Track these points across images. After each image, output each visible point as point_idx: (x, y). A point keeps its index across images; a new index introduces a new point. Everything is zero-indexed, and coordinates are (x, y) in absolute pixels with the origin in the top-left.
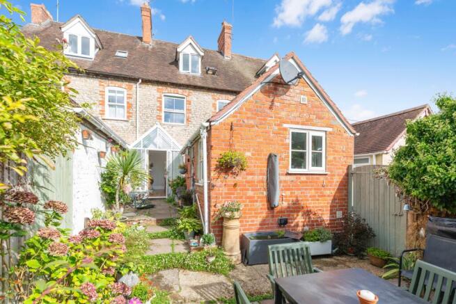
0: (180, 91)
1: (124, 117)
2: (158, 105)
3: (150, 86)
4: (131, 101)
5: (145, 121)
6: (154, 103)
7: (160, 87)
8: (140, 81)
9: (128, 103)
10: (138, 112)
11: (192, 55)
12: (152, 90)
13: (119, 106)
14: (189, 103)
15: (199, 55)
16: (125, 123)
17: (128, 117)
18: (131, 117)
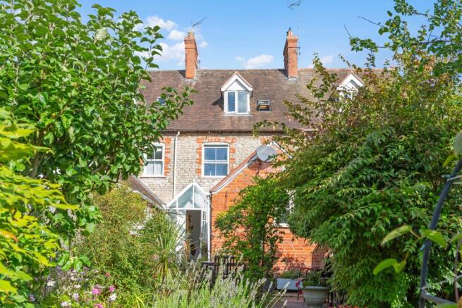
0: (222, 138)
1: (161, 173)
2: (198, 157)
3: (190, 137)
4: (170, 156)
5: (183, 177)
6: (193, 155)
7: (200, 137)
8: (179, 133)
9: (166, 158)
10: (175, 167)
11: (239, 92)
12: (192, 141)
13: (157, 163)
14: (233, 151)
15: (247, 90)
16: (162, 180)
17: (166, 173)
18: (169, 173)
